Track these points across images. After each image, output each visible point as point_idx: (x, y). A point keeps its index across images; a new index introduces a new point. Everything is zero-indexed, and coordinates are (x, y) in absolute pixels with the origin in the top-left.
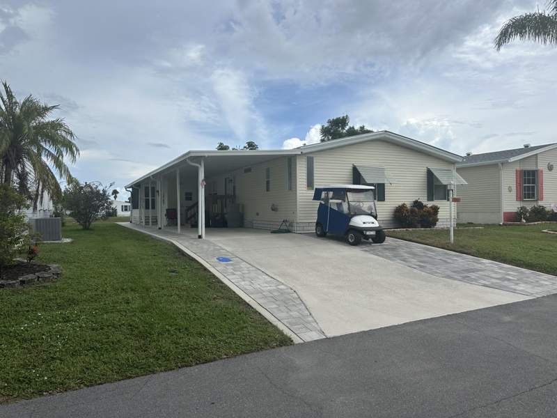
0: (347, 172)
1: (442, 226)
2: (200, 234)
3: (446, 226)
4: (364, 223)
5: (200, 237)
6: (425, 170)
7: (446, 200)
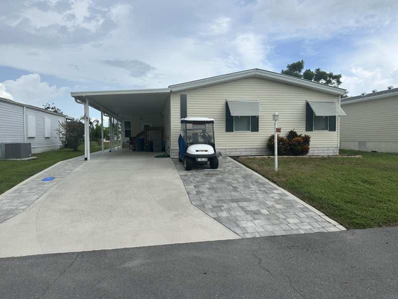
0: (219, 107)
1: (323, 154)
2: (86, 157)
3: (326, 154)
4: (197, 151)
5: (86, 159)
6: (304, 103)
7: (327, 131)
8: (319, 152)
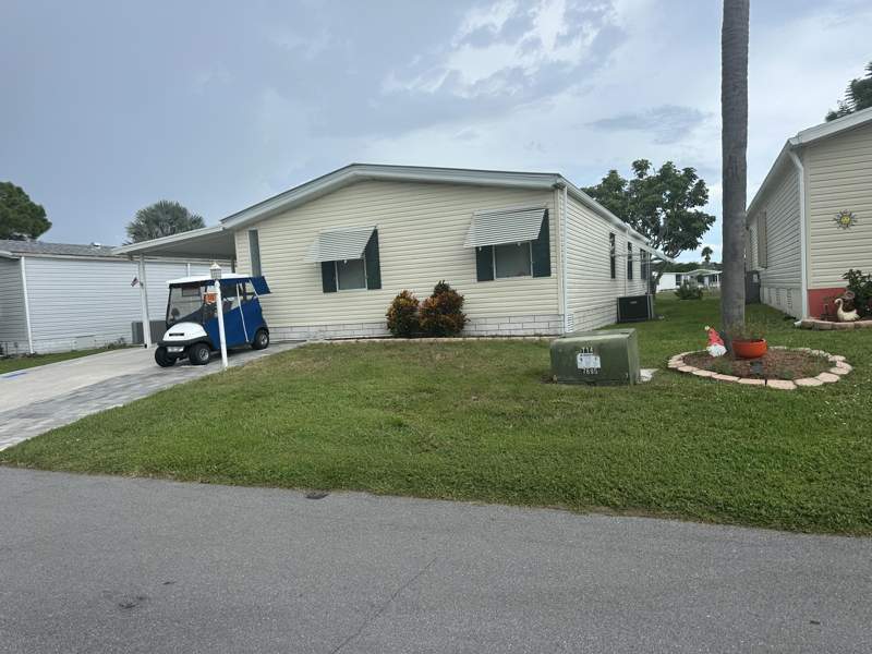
3: (531, 333)
4: (170, 335)
7: (527, 277)
8: (512, 327)
